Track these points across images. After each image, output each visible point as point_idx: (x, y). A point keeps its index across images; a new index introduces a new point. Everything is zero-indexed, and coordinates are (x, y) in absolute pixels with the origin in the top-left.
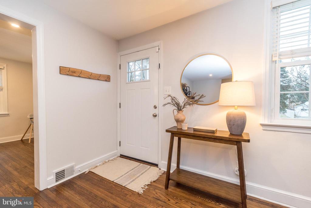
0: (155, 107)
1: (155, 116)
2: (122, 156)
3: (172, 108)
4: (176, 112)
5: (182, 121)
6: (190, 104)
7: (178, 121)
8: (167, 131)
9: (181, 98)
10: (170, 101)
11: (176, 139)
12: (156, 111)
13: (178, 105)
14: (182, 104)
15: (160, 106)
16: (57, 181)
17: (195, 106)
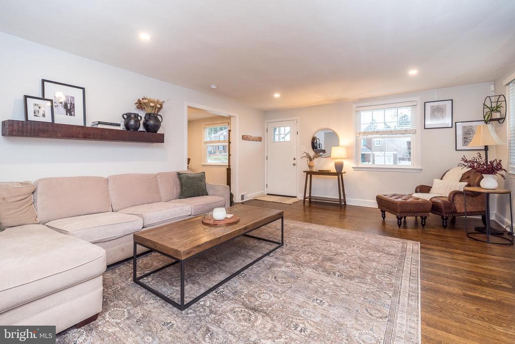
0: (295, 159)
1: (294, 165)
2: (268, 194)
3: (306, 160)
4: (309, 161)
5: (313, 167)
6: (317, 157)
7: (310, 167)
8: (304, 172)
9: (312, 153)
10: (306, 155)
11: (309, 176)
12: (295, 162)
13: (310, 157)
14: (312, 157)
15: (298, 158)
16: (242, 200)
17: (320, 158)
